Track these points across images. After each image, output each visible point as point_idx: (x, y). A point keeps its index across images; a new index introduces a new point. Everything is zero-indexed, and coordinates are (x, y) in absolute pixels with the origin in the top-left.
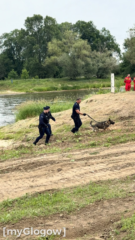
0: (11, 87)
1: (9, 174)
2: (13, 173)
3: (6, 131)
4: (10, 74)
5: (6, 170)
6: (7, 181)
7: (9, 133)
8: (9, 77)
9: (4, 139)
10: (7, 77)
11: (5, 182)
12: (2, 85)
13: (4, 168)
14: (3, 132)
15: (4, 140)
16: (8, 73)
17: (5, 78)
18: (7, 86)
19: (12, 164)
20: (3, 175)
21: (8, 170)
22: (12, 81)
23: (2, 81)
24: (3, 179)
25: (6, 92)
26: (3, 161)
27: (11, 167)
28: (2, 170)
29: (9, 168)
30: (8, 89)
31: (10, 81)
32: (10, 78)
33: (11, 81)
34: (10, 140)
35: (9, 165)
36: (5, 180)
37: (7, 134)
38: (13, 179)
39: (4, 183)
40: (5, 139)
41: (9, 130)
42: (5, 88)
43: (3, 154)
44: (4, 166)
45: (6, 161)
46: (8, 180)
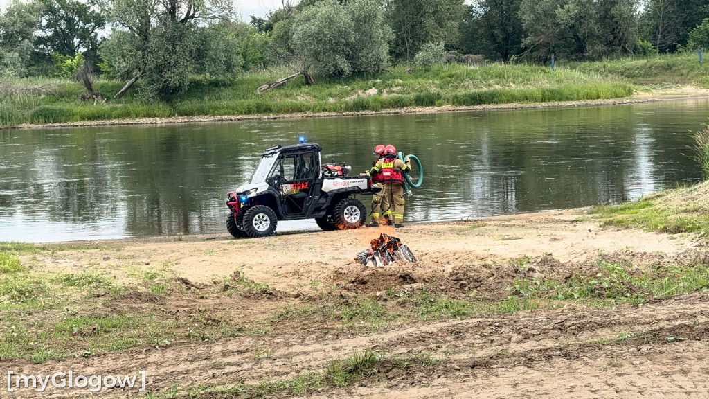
0: (697, 75)
1: (679, 347)
2: (696, 344)
3: (675, 207)
4: (694, 34)
5: (670, 330)
6: (674, 373)
7: (685, 211)
8: (691, 44)
9: (665, 230)
10: (684, 43)
11: (666, 375)
12: (667, 69)
13: (661, 325)
14: (663, 208)
15: (666, 235)
16: (689, 31)
17: (679, 45)
18: (684, 71)
19: (694, 311)
20: (658, 348)
21: (677, 334)
22: (700, 56)
23: (669, 55)
24: (655, 363)
25: (679, 91)
26: (660, 300)
27: (687, 322)
28: (654, 331)
29: (681, 327)
30: (684, 82)
31: (694, 56)
32: (695, 48)
33: (697, 57)
34: (685, 234)
35: (683, 316)
36: (664, 368)
37: (677, 216)
38: (697, 367)
39: (660, 378)
40: (670, 232)
41: (683, 203)
42: (677, 79)
43: (660, 276)
44: (664, 317)
45: (672, 301)
46: (677, 368)
